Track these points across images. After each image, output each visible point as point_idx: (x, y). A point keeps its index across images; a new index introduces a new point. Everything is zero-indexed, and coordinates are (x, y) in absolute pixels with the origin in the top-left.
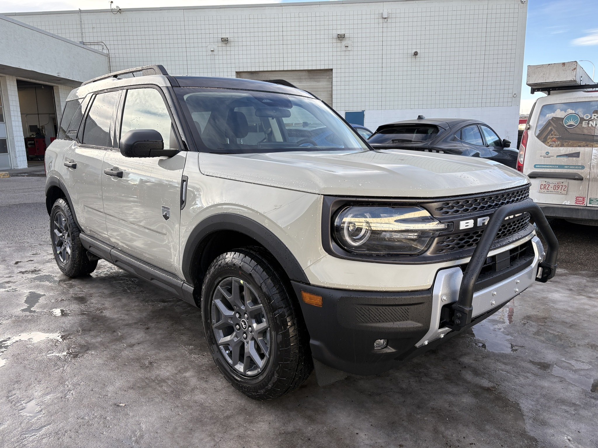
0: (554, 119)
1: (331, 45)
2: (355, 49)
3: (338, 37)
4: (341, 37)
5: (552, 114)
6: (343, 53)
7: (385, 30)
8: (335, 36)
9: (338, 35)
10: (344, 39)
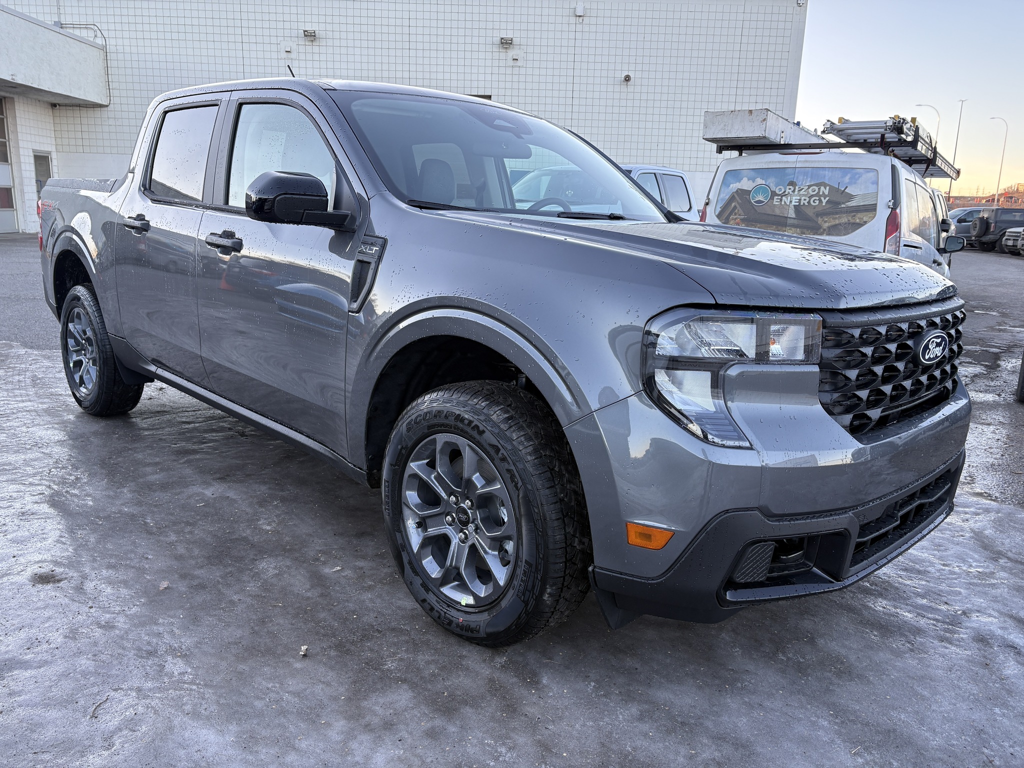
0: (740, 192)
1: (489, 55)
2: (530, 64)
3: (502, 43)
4: (506, 43)
5: (737, 183)
6: (509, 71)
7: (579, 35)
8: (497, 40)
9: (502, 39)
10: (511, 46)
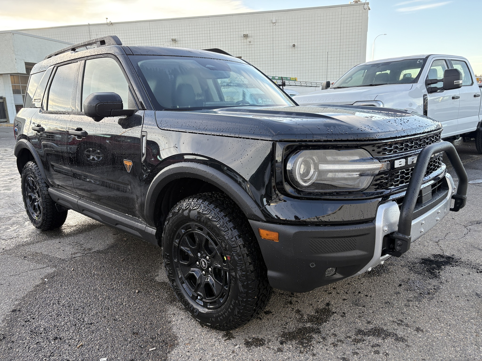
1: (240, 41)
2: (256, 43)
6: (248, 46)
7: (274, 31)
8: (242, 35)
10: (248, 37)
